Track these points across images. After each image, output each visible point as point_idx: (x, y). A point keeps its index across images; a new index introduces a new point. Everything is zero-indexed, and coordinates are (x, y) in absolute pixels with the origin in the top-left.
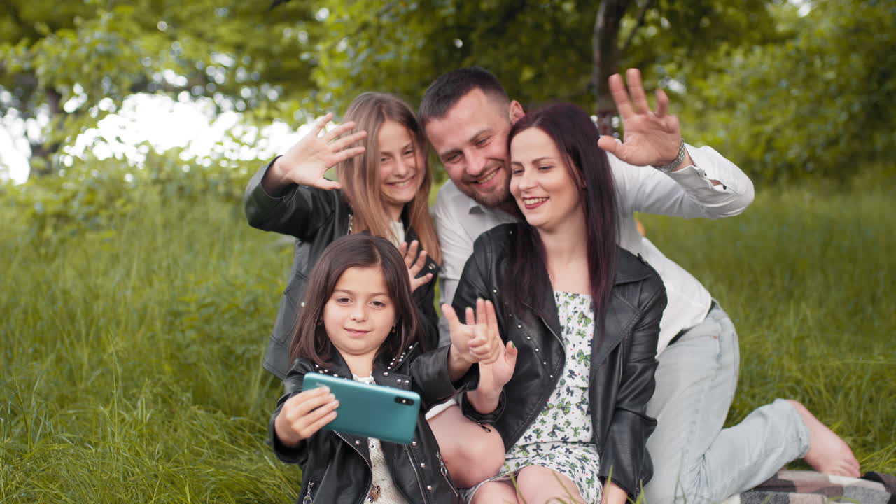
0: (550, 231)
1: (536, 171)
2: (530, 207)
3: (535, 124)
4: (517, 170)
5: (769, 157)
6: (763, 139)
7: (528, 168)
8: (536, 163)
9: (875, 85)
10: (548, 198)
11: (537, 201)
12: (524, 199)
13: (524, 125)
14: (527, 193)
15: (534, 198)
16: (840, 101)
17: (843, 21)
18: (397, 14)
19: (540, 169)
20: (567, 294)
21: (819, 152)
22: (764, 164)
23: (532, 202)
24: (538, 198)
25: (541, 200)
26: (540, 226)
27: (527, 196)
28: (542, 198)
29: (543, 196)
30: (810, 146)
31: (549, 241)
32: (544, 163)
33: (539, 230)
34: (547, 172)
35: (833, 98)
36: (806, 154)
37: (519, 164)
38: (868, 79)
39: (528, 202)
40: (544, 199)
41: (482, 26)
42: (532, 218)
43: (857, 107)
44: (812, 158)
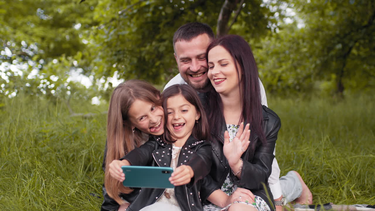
0: (226, 95)
1: (220, 66)
2: (217, 84)
3: (219, 44)
4: (211, 66)
5: (279, 84)
6: (277, 76)
7: (216, 65)
8: (220, 62)
9: (326, 53)
10: (226, 79)
11: (220, 80)
12: (214, 79)
13: (214, 44)
14: (215, 76)
15: (219, 79)
16: (311, 60)
17: (312, 26)
18: (127, 15)
19: (221, 65)
20: (235, 126)
21: (301, 81)
22: (277, 86)
23: (218, 80)
24: (221, 79)
25: (222, 80)
26: (222, 93)
27: (216, 78)
28: (223, 79)
29: (223, 78)
30: (298, 79)
31: (225, 101)
32: (224, 62)
33: (221, 95)
34: (225, 66)
35: (308, 58)
36: (296, 82)
37: (212, 63)
38: (323, 51)
39: (216, 81)
40: (224, 80)
41: (164, 21)
42: (218, 89)
43: (318, 62)
44: (299, 84)
